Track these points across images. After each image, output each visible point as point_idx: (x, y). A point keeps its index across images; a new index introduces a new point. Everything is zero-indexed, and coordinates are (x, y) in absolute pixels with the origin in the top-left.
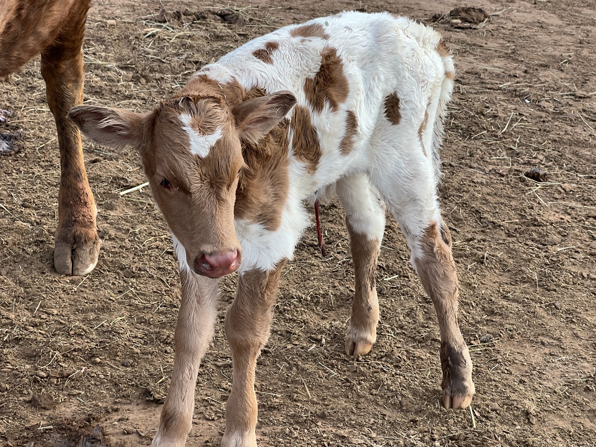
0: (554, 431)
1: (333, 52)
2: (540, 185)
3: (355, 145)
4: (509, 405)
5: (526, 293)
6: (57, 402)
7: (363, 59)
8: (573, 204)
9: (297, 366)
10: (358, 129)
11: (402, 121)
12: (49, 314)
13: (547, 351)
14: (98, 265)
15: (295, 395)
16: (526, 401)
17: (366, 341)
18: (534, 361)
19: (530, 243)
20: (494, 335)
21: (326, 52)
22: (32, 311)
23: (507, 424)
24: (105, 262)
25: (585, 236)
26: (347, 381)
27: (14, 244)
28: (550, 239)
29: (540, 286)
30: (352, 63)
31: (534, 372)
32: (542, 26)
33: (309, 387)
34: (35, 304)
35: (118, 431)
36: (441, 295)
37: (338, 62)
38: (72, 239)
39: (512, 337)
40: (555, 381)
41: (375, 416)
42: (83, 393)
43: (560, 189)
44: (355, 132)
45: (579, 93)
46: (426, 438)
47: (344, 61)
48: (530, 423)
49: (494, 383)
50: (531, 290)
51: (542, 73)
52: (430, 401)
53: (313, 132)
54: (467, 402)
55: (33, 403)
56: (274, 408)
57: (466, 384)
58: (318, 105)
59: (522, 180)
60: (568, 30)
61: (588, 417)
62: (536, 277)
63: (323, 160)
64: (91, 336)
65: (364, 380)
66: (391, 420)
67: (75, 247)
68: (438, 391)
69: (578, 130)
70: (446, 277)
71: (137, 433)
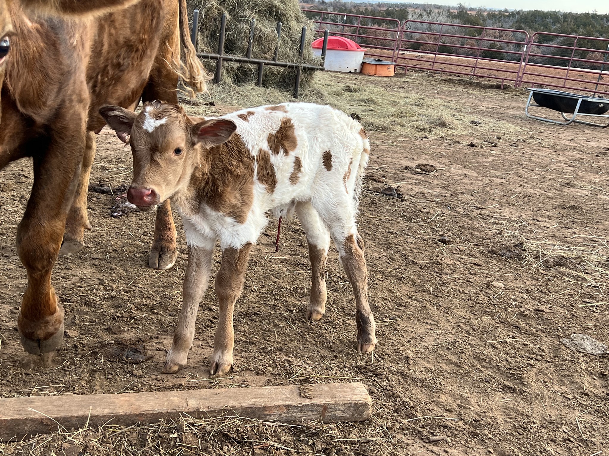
0: (422, 369)
1: (289, 120)
2: (446, 246)
3: (300, 180)
4: (397, 353)
5: (423, 297)
6: (123, 331)
7: (309, 128)
8: (463, 257)
9: (274, 322)
10: (302, 169)
11: (333, 169)
12: (136, 287)
13: (429, 327)
14: (175, 265)
15: (268, 338)
16: (409, 352)
17: (318, 313)
18: (419, 332)
19: (432, 273)
20: (398, 317)
21: (284, 120)
22: (127, 285)
23: (394, 363)
24: (179, 264)
25: (466, 272)
26: (301, 332)
27: (131, 252)
28: (444, 271)
29: (432, 294)
30: (301, 129)
31: (418, 337)
32: (466, 175)
33: (277, 334)
34: (130, 282)
35: (154, 348)
36: (356, 279)
37: (291, 127)
38: (160, 249)
39: (409, 318)
40: (430, 343)
41: (313, 352)
42: (140, 327)
43: (457, 249)
44: (300, 171)
45: (479, 206)
46: (341, 366)
47: (296, 126)
48: (408, 363)
49: (391, 341)
50: (427, 296)
51: (460, 197)
52: (349, 347)
53: (272, 167)
54: (371, 349)
55: (109, 330)
56: (253, 343)
57: (371, 337)
58: (276, 151)
59: (436, 243)
60: (481, 179)
61: (445, 363)
62: (431, 290)
63: (278, 186)
64: (156, 299)
65: (312, 333)
66: (322, 355)
67: (161, 253)
68: (355, 342)
69: (475, 223)
70: (359, 269)
71: (165, 350)
